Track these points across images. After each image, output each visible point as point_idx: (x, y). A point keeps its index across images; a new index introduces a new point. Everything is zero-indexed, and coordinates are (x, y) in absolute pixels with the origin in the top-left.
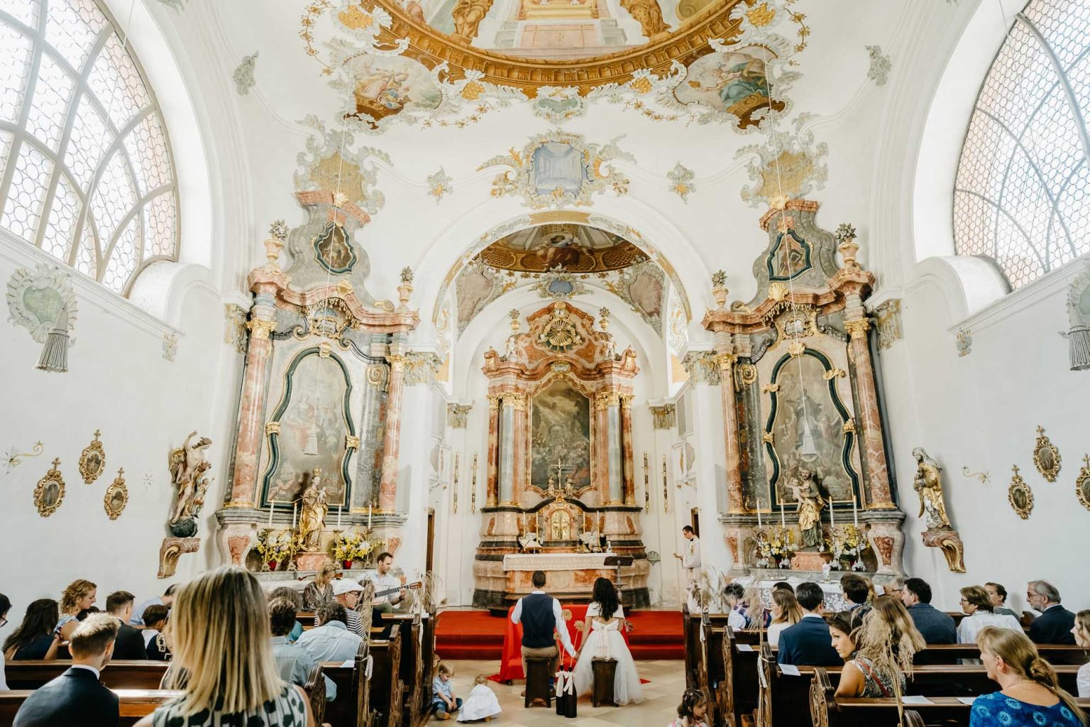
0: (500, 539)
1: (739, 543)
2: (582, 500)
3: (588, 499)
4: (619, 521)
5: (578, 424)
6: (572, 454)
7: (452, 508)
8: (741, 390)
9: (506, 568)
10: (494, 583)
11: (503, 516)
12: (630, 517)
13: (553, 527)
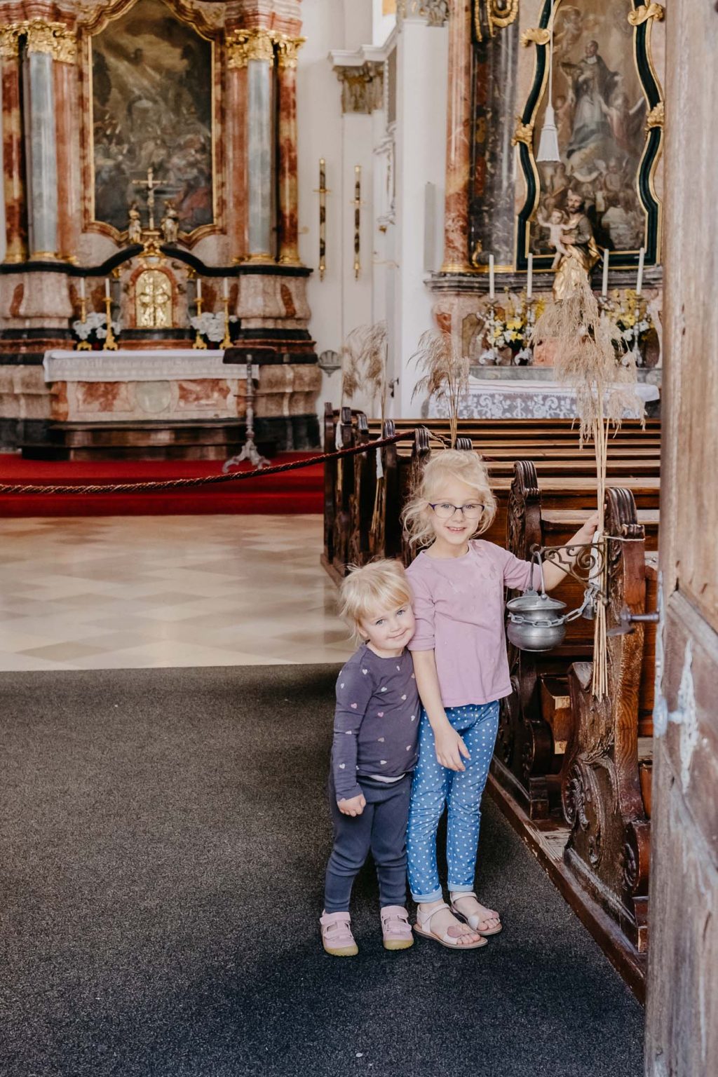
0: (37, 324)
1: (455, 322)
2: (197, 252)
3: (210, 251)
4: (265, 292)
5: (187, 97)
6: (177, 160)
8: (486, 38)
9: (51, 376)
10: (27, 405)
11: (41, 280)
12: (287, 285)
13: (138, 302)
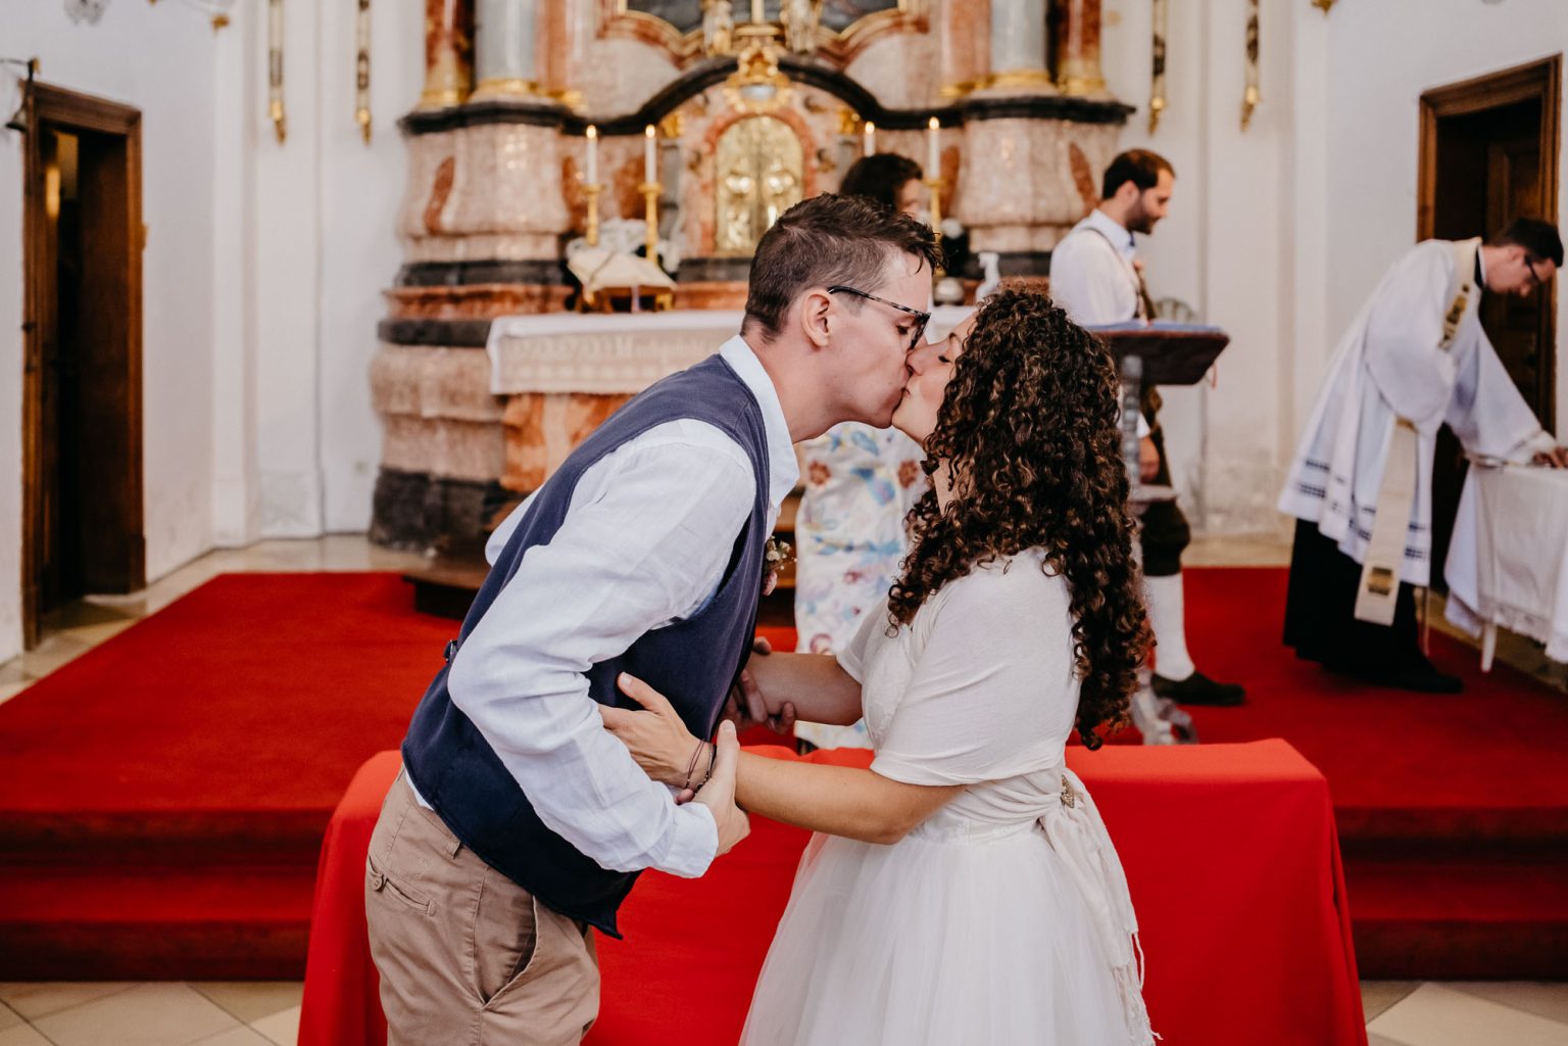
0: (478, 250)
2: (861, 72)
3: (889, 69)
4: (1035, 163)
7: (266, 126)
9: (504, 380)
10: (452, 445)
11: (493, 145)
12: (1083, 146)
13: (723, 194)
